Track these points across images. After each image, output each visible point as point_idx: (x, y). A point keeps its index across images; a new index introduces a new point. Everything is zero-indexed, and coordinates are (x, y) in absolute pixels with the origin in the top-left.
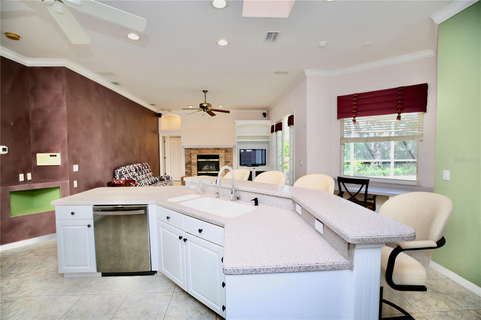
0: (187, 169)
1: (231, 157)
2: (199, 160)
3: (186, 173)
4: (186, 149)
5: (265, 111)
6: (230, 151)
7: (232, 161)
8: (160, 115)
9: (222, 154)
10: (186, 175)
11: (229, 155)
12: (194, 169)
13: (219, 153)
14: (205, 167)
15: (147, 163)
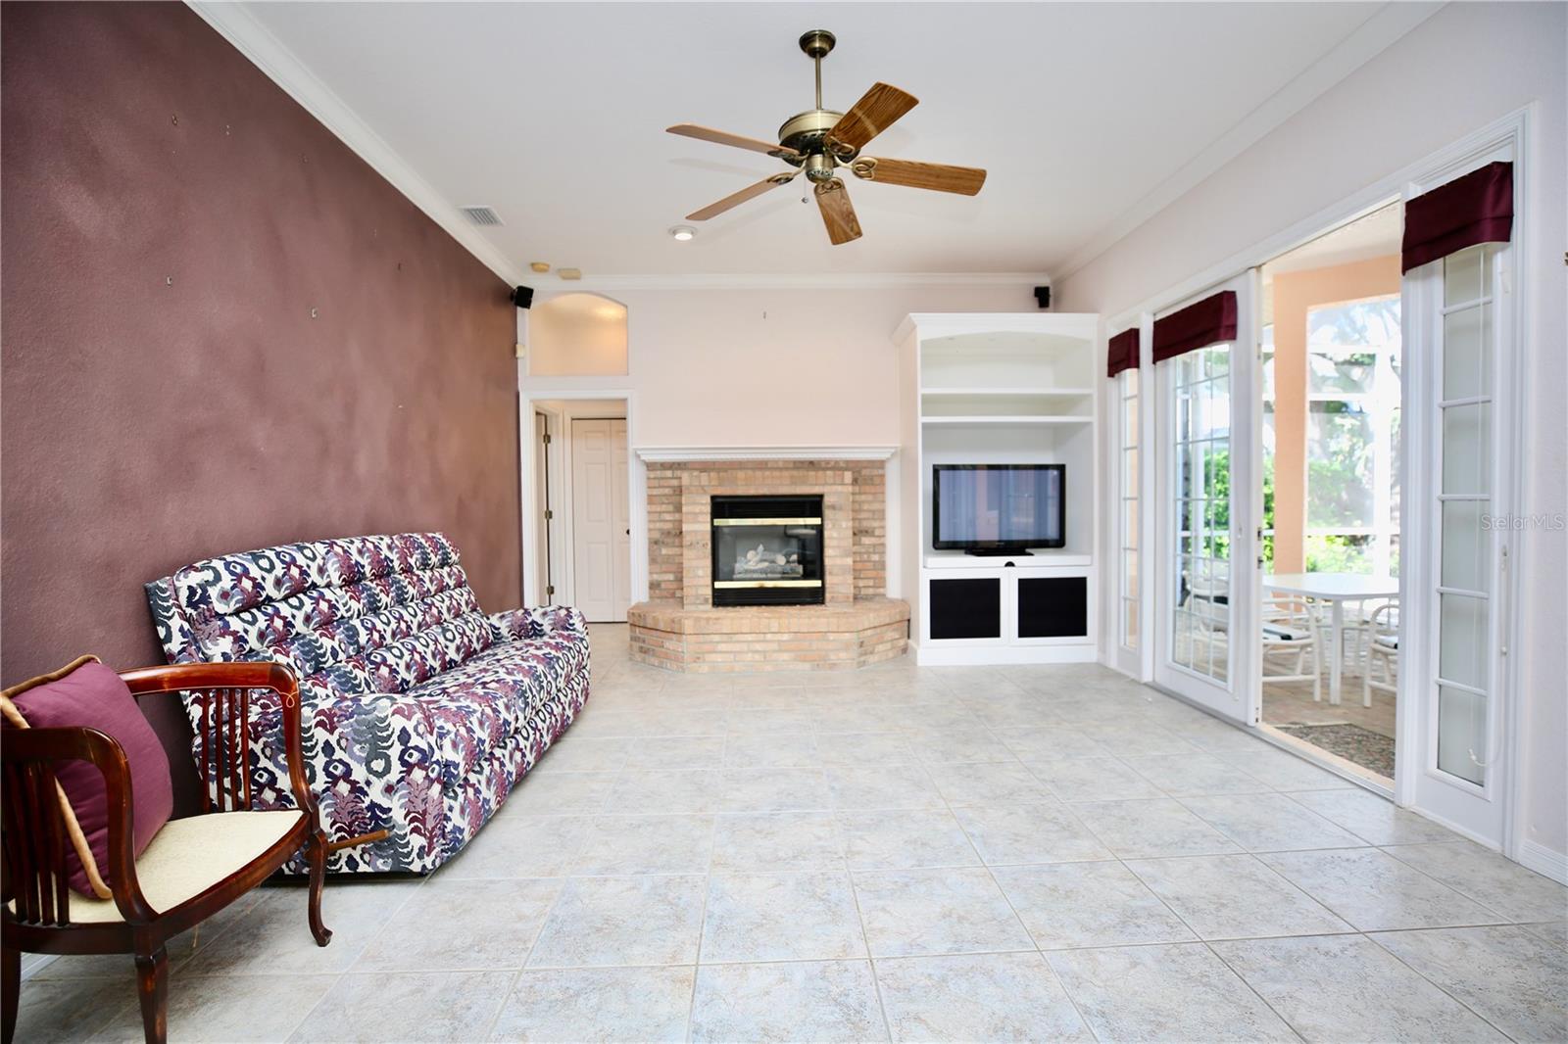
0: (657, 568)
1: (876, 506)
2: (718, 522)
3: (654, 586)
4: (651, 466)
5: (1043, 281)
6: (871, 478)
7: (883, 527)
8: (523, 297)
9: (840, 488)
10: (651, 597)
11: (870, 498)
12: (698, 568)
13: (826, 484)
14: (750, 554)
15: (437, 535)
